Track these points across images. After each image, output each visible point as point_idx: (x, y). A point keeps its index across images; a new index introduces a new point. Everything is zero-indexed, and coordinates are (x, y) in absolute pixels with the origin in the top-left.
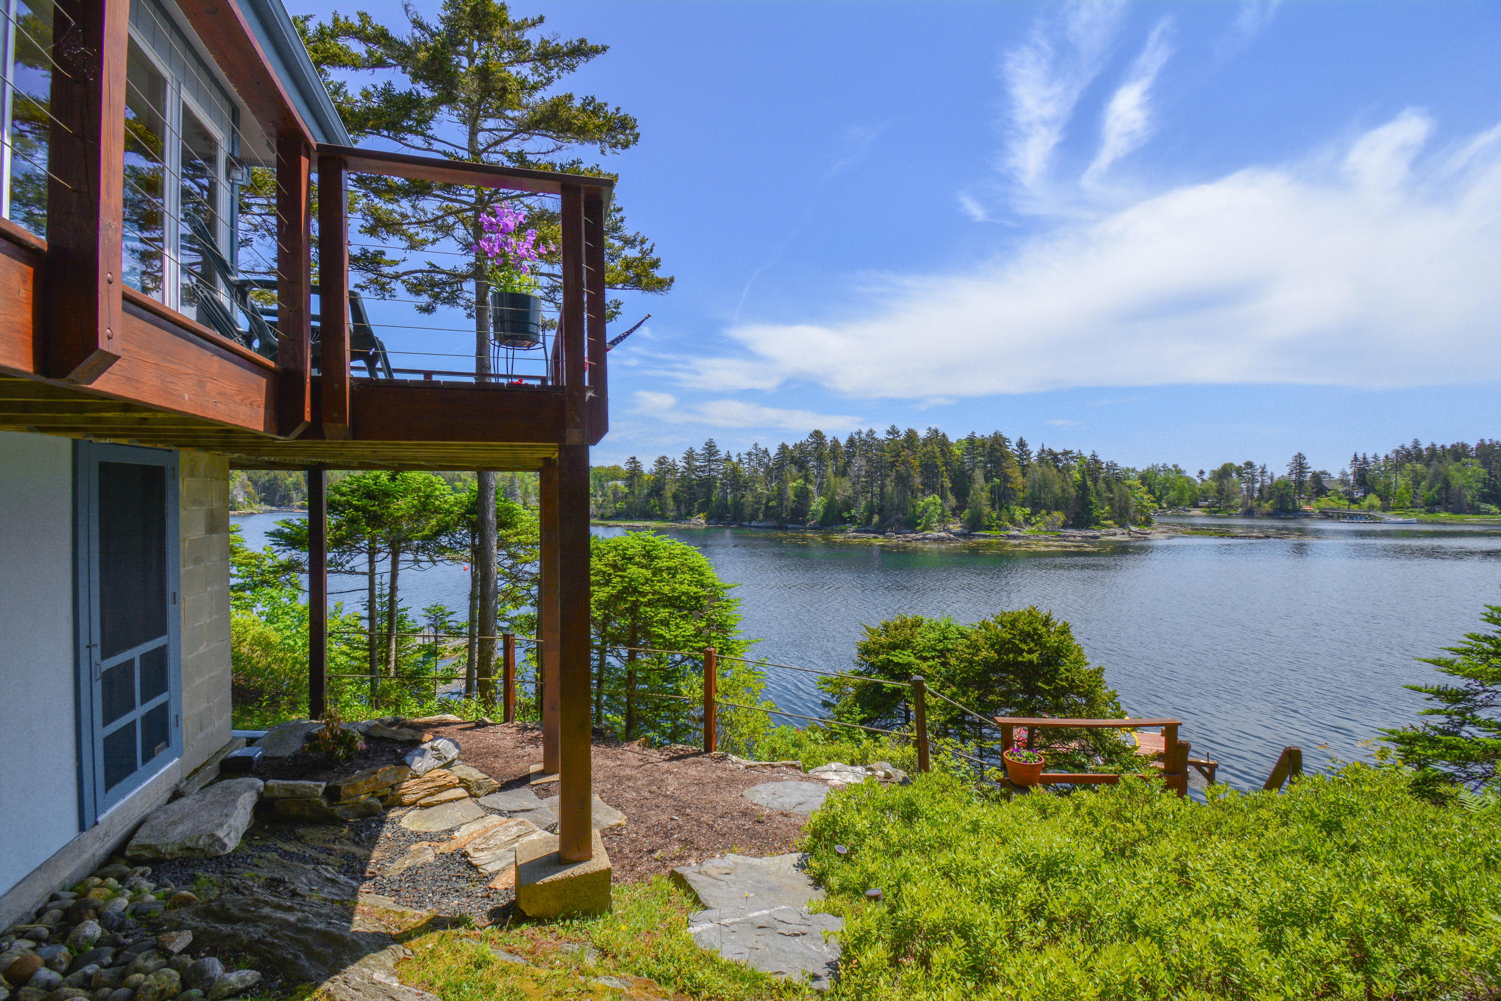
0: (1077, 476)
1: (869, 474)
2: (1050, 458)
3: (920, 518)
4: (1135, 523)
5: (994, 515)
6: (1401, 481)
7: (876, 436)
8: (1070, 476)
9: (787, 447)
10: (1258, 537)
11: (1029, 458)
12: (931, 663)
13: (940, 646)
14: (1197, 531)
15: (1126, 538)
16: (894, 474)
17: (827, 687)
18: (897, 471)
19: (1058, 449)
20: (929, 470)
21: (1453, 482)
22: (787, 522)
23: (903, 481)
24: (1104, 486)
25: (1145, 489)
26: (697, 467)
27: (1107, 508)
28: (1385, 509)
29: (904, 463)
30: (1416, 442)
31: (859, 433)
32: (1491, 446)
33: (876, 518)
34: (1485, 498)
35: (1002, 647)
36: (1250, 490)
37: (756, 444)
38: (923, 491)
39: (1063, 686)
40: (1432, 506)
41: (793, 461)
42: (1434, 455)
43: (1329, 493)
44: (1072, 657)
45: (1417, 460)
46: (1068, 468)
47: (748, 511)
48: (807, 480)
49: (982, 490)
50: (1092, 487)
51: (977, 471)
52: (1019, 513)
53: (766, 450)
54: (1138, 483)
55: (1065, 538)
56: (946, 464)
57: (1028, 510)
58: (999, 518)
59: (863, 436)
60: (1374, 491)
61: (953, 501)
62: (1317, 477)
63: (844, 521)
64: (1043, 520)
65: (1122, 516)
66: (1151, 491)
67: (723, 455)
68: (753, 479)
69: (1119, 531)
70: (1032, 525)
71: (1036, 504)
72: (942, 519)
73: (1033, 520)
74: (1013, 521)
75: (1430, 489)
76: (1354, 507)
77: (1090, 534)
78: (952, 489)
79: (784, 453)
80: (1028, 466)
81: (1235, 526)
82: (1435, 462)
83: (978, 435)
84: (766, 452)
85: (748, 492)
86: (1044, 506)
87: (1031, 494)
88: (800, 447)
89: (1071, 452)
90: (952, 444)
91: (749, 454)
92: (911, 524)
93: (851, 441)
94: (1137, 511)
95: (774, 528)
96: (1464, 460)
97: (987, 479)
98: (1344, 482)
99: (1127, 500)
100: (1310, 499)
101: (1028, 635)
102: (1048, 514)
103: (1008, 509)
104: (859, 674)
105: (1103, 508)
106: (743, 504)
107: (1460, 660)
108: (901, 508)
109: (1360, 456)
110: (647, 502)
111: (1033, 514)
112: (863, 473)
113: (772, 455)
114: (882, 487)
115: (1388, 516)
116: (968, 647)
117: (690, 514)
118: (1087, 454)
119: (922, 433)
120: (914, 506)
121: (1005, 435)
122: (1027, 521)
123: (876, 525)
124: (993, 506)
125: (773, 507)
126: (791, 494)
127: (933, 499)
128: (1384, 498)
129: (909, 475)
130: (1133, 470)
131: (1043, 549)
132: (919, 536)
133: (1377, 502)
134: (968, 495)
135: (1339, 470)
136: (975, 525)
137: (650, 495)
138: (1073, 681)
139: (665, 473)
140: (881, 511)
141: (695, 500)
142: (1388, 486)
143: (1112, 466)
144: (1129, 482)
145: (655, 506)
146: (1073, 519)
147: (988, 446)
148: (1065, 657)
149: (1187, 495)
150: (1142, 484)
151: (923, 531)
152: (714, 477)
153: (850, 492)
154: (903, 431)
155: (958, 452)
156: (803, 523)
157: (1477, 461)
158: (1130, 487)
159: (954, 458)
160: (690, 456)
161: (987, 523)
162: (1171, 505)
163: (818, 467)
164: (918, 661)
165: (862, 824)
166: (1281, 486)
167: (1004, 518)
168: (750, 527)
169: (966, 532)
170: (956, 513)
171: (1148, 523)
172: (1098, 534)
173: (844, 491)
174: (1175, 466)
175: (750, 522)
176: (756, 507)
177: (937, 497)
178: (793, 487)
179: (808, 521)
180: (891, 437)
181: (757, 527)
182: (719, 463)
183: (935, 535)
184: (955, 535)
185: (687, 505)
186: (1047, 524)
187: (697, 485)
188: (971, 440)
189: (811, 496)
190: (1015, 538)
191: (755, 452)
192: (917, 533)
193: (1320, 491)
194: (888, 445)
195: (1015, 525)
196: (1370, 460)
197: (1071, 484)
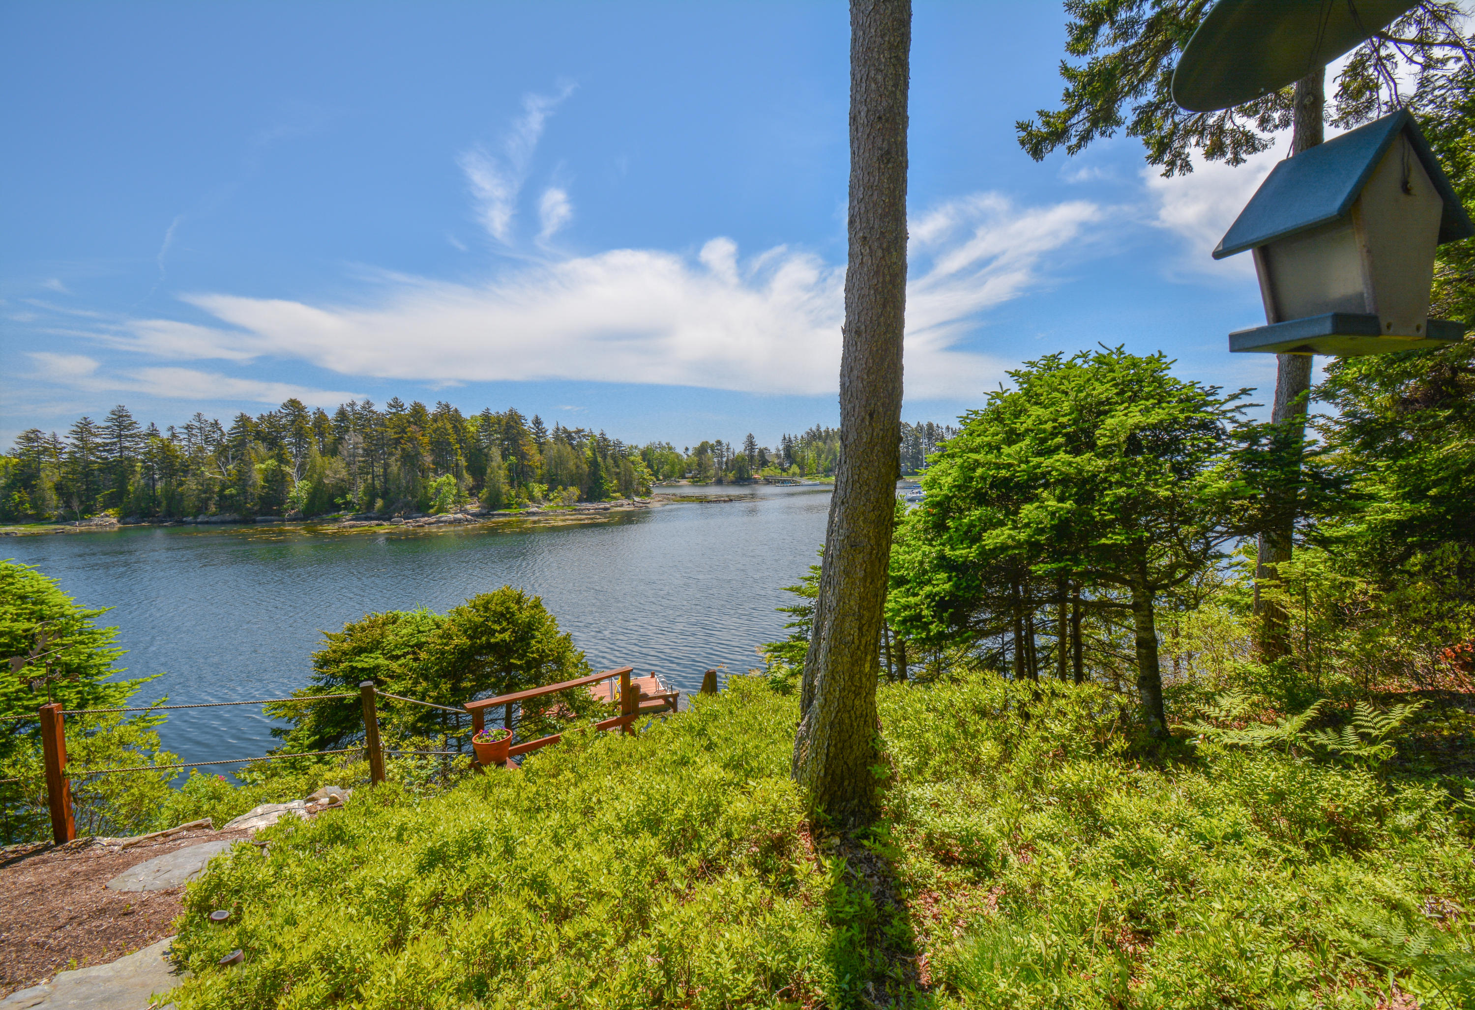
0: (589, 453)
1: (367, 452)
2: (566, 437)
3: (431, 499)
4: (638, 494)
5: (513, 493)
6: (810, 454)
7: (374, 408)
8: (583, 453)
9: (248, 419)
11: (545, 436)
12: (402, 661)
13: (414, 641)
14: (684, 499)
15: (631, 508)
16: (399, 451)
17: (278, 712)
18: (403, 449)
19: (571, 428)
20: (440, 448)
22: (255, 513)
23: (410, 460)
24: (612, 461)
25: (646, 463)
26: (98, 445)
27: (615, 481)
28: (801, 475)
29: (411, 440)
30: (819, 426)
31: (353, 404)
33: (379, 503)
35: (475, 631)
36: (720, 463)
37: (199, 415)
38: (435, 471)
39: (534, 658)
40: (828, 472)
41: (259, 435)
43: (769, 464)
44: (542, 630)
45: (819, 439)
46: (581, 445)
47: (190, 502)
48: (281, 459)
49: (499, 467)
50: (602, 464)
51: (494, 449)
52: (538, 490)
53: (216, 423)
54: (639, 459)
55: (579, 511)
56: (459, 441)
57: (545, 487)
58: (518, 496)
59: (358, 408)
60: (796, 462)
61: (469, 480)
62: (761, 452)
63: (337, 508)
64: (560, 495)
65: (627, 488)
66: (650, 466)
67: (144, 428)
68: (197, 460)
69: (625, 502)
70: (550, 501)
71: (553, 481)
72: (459, 500)
73: (551, 496)
74: (532, 498)
75: (826, 460)
76: (784, 474)
77: (602, 506)
78: (468, 468)
79: (244, 426)
80: (544, 443)
82: (828, 441)
83: (493, 412)
84: (216, 424)
85: (189, 477)
86: (561, 483)
87: (548, 471)
88: (270, 419)
89: (583, 431)
90: (465, 420)
91: (188, 427)
92: (422, 508)
93: (342, 413)
94: (639, 483)
95: (234, 522)
97: (504, 457)
98: (778, 456)
99: (631, 474)
100: (758, 469)
101: (502, 615)
102: (565, 489)
103: (526, 486)
104: (319, 690)
105: (611, 482)
106: (182, 493)
107: (805, 585)
108: (410, 490)
109: (787, 436)
110: (8, 497)
111: (551, 490)
112: (361, 451)
113: (225, 429)
114: (386, 466)
115: (804, 481)
116: (441, 637)
117: (89, 511)
118: (597, 433)
119: (432, 409)
120: (425, 488)
121: (521, 412)
122: (546, 497)
123: (379, 510)
124: (511, 484)
125: (231, 495)
126: (258, 478)
127: (447, 478)
128: (801, 468)
129: (419, 453)
130: (636, 447)
131: (561, 524)
132: (433, 519)
133: (797, 470)
134: (485, 474)
135: (775, 446)
136: (494, 503)
137: (11, 486)
138: (543, 651)
139: (39, 453)
140: (385, 495)
141: (98, 491)
142: (803, 458)
143: (618, 444)
144: (632, 458)
145: (22, 503)
146: (587, 493)
147: (504, 422)
148: (537, 629)
149: (677, 468)
150: (644, 460)
151: (437, 513)
152: (129, 459)
153: (343, 474)
154: (408, 405)
155: (472, 429)
156: (279, 513)
158: (633, 462)
159: (469, 435)
160: (84, 429)
161: (506, 501)
162: (667, 477)
163: (298, 445)
164: (387, 662)
165: (264, 873)
166: (740, 459)
167: (523, 496)
168: (197, 523)
169: (484, 512)
170: (473, 492)
171: (648, 493)
172: (608, 506)
173: (336, 473)
174: (668, 444)
175: (196, 517)
176: (203, 496)
177: (450, 476)
178: (260, 470)
179: (286, 510)
180: (394, 410)
181: (207, 523)
182: (137, 439)
183: (451, 516)
184: (473, 515)
185: (84, 499)
186: (563, 499)
187: (100, 470)
188: (486, 417)
189: (288, 479)
190: (534, 514)
191: (197, 424)
192: (429, 516)
193: (764, 463)
194: (391, 419)
195: (534, 502)
196: (793, 438)
197: (583, 460)
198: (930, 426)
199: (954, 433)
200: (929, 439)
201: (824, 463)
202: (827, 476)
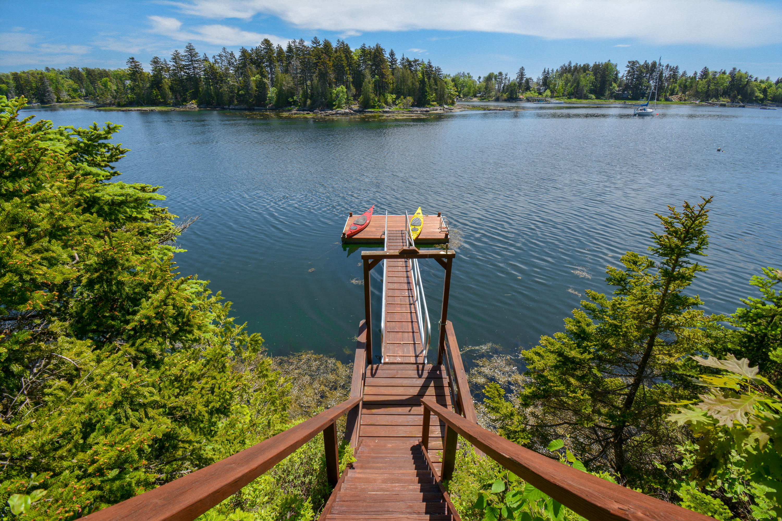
0: (420, 75)
1: (303, 71)
2: (409, 64)
3: (335, 101)
4: (447, 104)
5: (376, 99)
6: (560, 83)
7: (305, 44)
8: (417, 75)
9: (246, 51)
10: (500, 110)
11: (396, 64)
15: (442, 112)
16: (317, 71)
18: (320, 69)
19: (411, 59)
20: (339, 69)
21: (581, 83)
22: (254, 105)
23: (323, 76)
24: (433, 81)
25: (453, 84)
26: (184, 66)
27: (434, 95)
28: (552, 97)
29: (323, 64)
30: (570, 63)
31: (295, 42)
32: (599, 65)
33: (309, 102)
34: (591, 92)
36: (499, 87)
37: (224, 49)
38: (336, 83)
40: (570, 95)
41: (253, 62)
42: (576, 70)
43: (531, 89)
45: (569, 72)
46: (416, 70)
47: (226, 98)
48: (263, 75)
49: (369, 82)
50: (427, 83)
51: (367, 71)
52: (390, 98)
54: (450, 82)
55: (412, 112)
56: (349, 65)
57: (394, 96)
58: (379, 101)
59: (297, 44)
60: (550, 88)
61: (354, 90)
62: (527, 81)
63: (290, 104)
64: (402, 101)
65: (441, 100)
66: (456, 87)
67: (201, 56)
68: (226, 75)
69: (439, 108)
70: (396, 105)
71: (399, 93)
72: (348, 102)
73: (397, 102)
74: (386, 103)
75: (571, 87)
76: (540, 96)
77: (425, 110)
78: (353, 82)
79: (245, 55)
80: (395, 69)
81: (491, 106)
82: (576, 73)
83: (367, 46)
84: (232, 54)
85: (224, 84)
86: (403, 94)
87: (396, 86)
88: (256, 51)
89: (418, 60)
90: (351, 52)
91: (221, 56)
92: (330, 105)
93: (290, 47)
94: (448, 97)
95: (245, 109)
96: (587, 72)
97: (372, 76)
98: (538, 84)
99: (444, 90)
100: (523, 92)
102: (405, 98)
103: (384, 95)
105: (432, 95)
106: (222, 93)
108: (324, 95)
109: (546, 70)
110: (151, 92)
111: (397, 98)
112: (299, 71)
113: (237, 57)
114: (312, 80)
115: (554, 100)
117: (185, 100)
118: (426, 62)
119: (334, 44)
120: (331, 93)
121: (382, 46)
122: (394, 103)
123: (309, 106)
124: (375, 93)
125: (242, 95)
126: (253, 85)
127: (342, 88)
128: (552, 92)
129: (327, 72)
132: (334, 112)
133: (550, 94)
134: (362, 86)
135: (537, 77)
136: (366, 105)
137: (152, 87)
139: (160, 70)
140: (312, 97)
141: (187, 90)
142: (555, 85)
143: (438, 70)
144: (446, 81)
145: (157, 95)
146: (417, 102)
147: (373, 53)
149: (472, 90)
151: (336, 109)
152: (198, 73)
153: (292, 84)
154: (322, 42)
155: (356, 57)
156: (265, 106)
157: (592, 73)
158: (446, 83)
159: (353, 62)
160: (176, 58)
161: (372, 104)
162: (465, 96)
163: (270, 66)
166: (512, 85)
167: (381, 101)
168: (230, 109)
169: (361, 109)
170: (356, 97)
171: (453, 104)
172: (428, 109)
173: (288, 83)
174: (468, 74)
175: (229, 106)
176: (231, 94)
177: (344, 87)
178: (253, 80)
179: (267, 104)
180: (315, 46)
181: (234, 109)
182: (199, 63)
183: (343, 111)
184: (354, 111)
185: (182, 94)
186: (404, 104)
187: (186, 79)
188: (363, 50)
189: (267, 86)
190: (386, 112)
191: (224, 54)
192: (332, 110)
193: (528, 88)
194: (313, 51)
195: (388, 105)
196: (550, 72)
197: (417, 80)
198: (654, 64)
199: (671, 70)
200: (651, 74)
201: (569, 89)
202: (569, 98)
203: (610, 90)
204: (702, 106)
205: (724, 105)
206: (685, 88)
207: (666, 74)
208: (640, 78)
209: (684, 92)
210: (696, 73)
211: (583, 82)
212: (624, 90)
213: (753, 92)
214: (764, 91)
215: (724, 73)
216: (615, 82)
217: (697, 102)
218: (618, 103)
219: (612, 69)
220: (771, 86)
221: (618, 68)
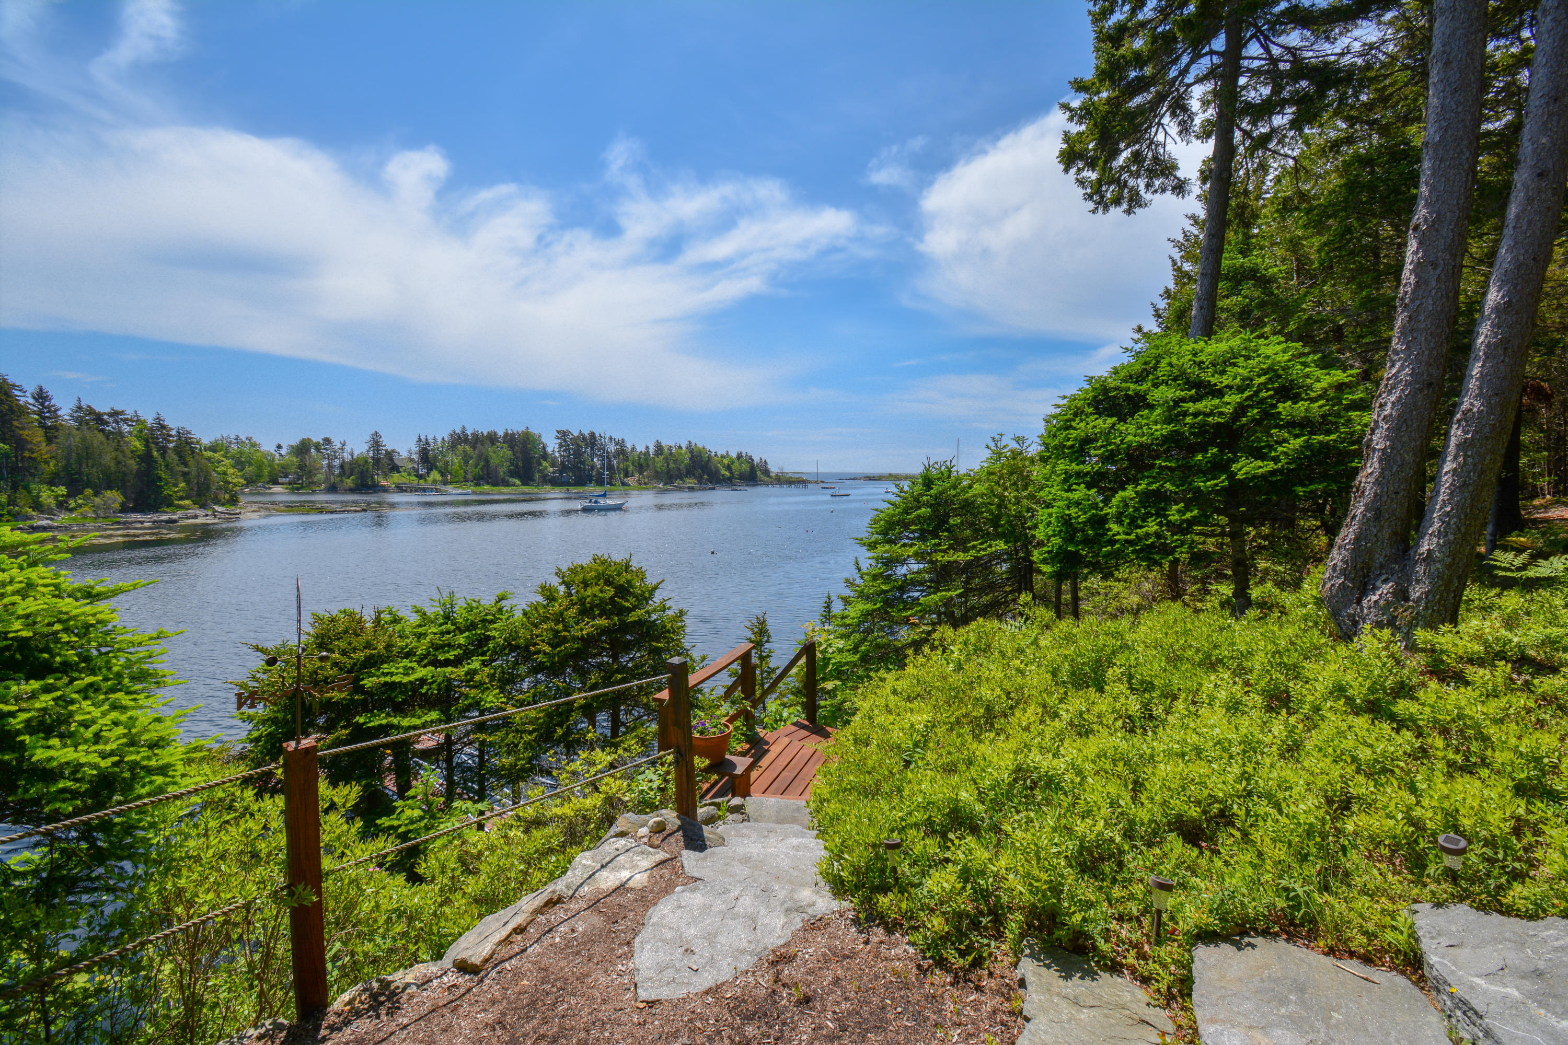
0: (136, 444)
2: (91, 419)
4: (219, 502)
5: (3, 498)
6: (455, 460)
8: (125, 443)
11: (56, 417)
14: (286, 509)
15: (210, 520)
19: (102, 407)
21: (491, 461)
24: (176, 457)
25: (227, 462)
27: (182, 485)
28: (445, 483)
30: (463, 428)
32: (513, 434)
34: (513, 474)
36: (330, 466)
40: (478, 480)
42: (476, 440)
43: (400, 470)
45: (466, 443)
46: (120, 433)
50: (160, 460)
52: (47, 496)
55: (126, 525)
57: (61, 491)
60: (436, 468)
62: (390, 455)
64: (86, 503)
65: (202, 494)
69: (200, 512)
70: (71, 510)
71: (75, 481)
73: (72, 503)
74: (38, 506)
75: (476, 467)
76: (422, 481)
77: (164, 518)
80: (56, 427)
81: (323, 502)
82: (479, 445)
86: (89, 484)
87: (65, 467)
89: (122, 413)
94: (220, 488)
96: (496, 444)
98: (411, 460)
99: (207, 476)
100: (386, 476)
102: (96, 494)
103: (27, 488)
105: (176, 485)
109: (423, 438)
111: (71, 495)
115: (450, 488)
118: (150, 420)
121: (12, 380)
122: (62, 505)
128: (443, 475)
131: (98, 541)
133: (439, 477)
135: (406, 449)
142: (445, 464)
143: (185, 435)
144: (207, 454)
146: (136, 500)
149: (266, 472)
157: (505, 445)
166: (362, 463)
171: (234, 501)
172: (175, 517)
174: (249, 439)
186: (96, 508)
193: (395, 468)
195: (42, 512)
196: (431, 441)
197: (128, 454)
198: (592, 435)
199: (617, 444)
200: (592, 449)
201: (473, 470)
202: (477, 485)
203: (540, 471)
204: (668, 490)
205: (691, 489)
206: (641, 468)
207: (612, 448)
208: (578, 453)
209: (641, 473)
210: (647, 448)
211: (494, 460)
212: (561, 472)
213: (718, 471)
214: (729, 468)
215: (680, 447)
216: (545, 460)
217: (661, 486)
218: (558, 492)
219: (535, 441)
220: (733, 462)
221: (544, 440)
